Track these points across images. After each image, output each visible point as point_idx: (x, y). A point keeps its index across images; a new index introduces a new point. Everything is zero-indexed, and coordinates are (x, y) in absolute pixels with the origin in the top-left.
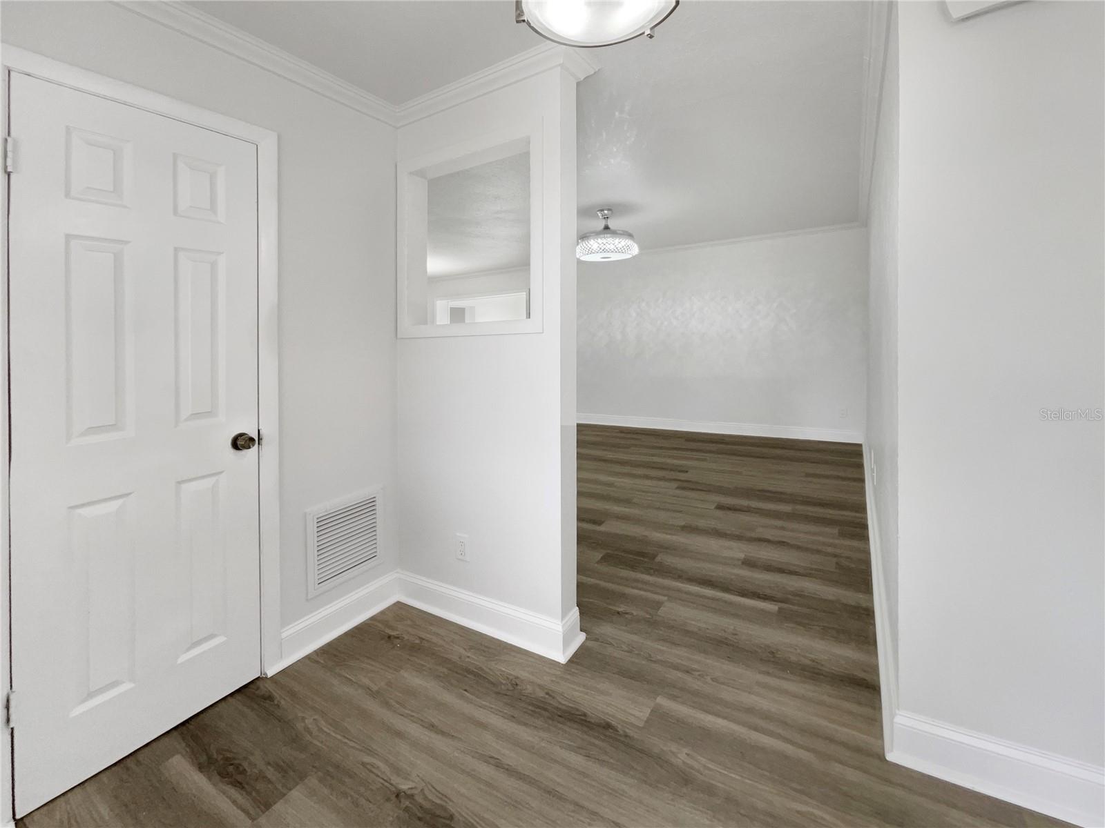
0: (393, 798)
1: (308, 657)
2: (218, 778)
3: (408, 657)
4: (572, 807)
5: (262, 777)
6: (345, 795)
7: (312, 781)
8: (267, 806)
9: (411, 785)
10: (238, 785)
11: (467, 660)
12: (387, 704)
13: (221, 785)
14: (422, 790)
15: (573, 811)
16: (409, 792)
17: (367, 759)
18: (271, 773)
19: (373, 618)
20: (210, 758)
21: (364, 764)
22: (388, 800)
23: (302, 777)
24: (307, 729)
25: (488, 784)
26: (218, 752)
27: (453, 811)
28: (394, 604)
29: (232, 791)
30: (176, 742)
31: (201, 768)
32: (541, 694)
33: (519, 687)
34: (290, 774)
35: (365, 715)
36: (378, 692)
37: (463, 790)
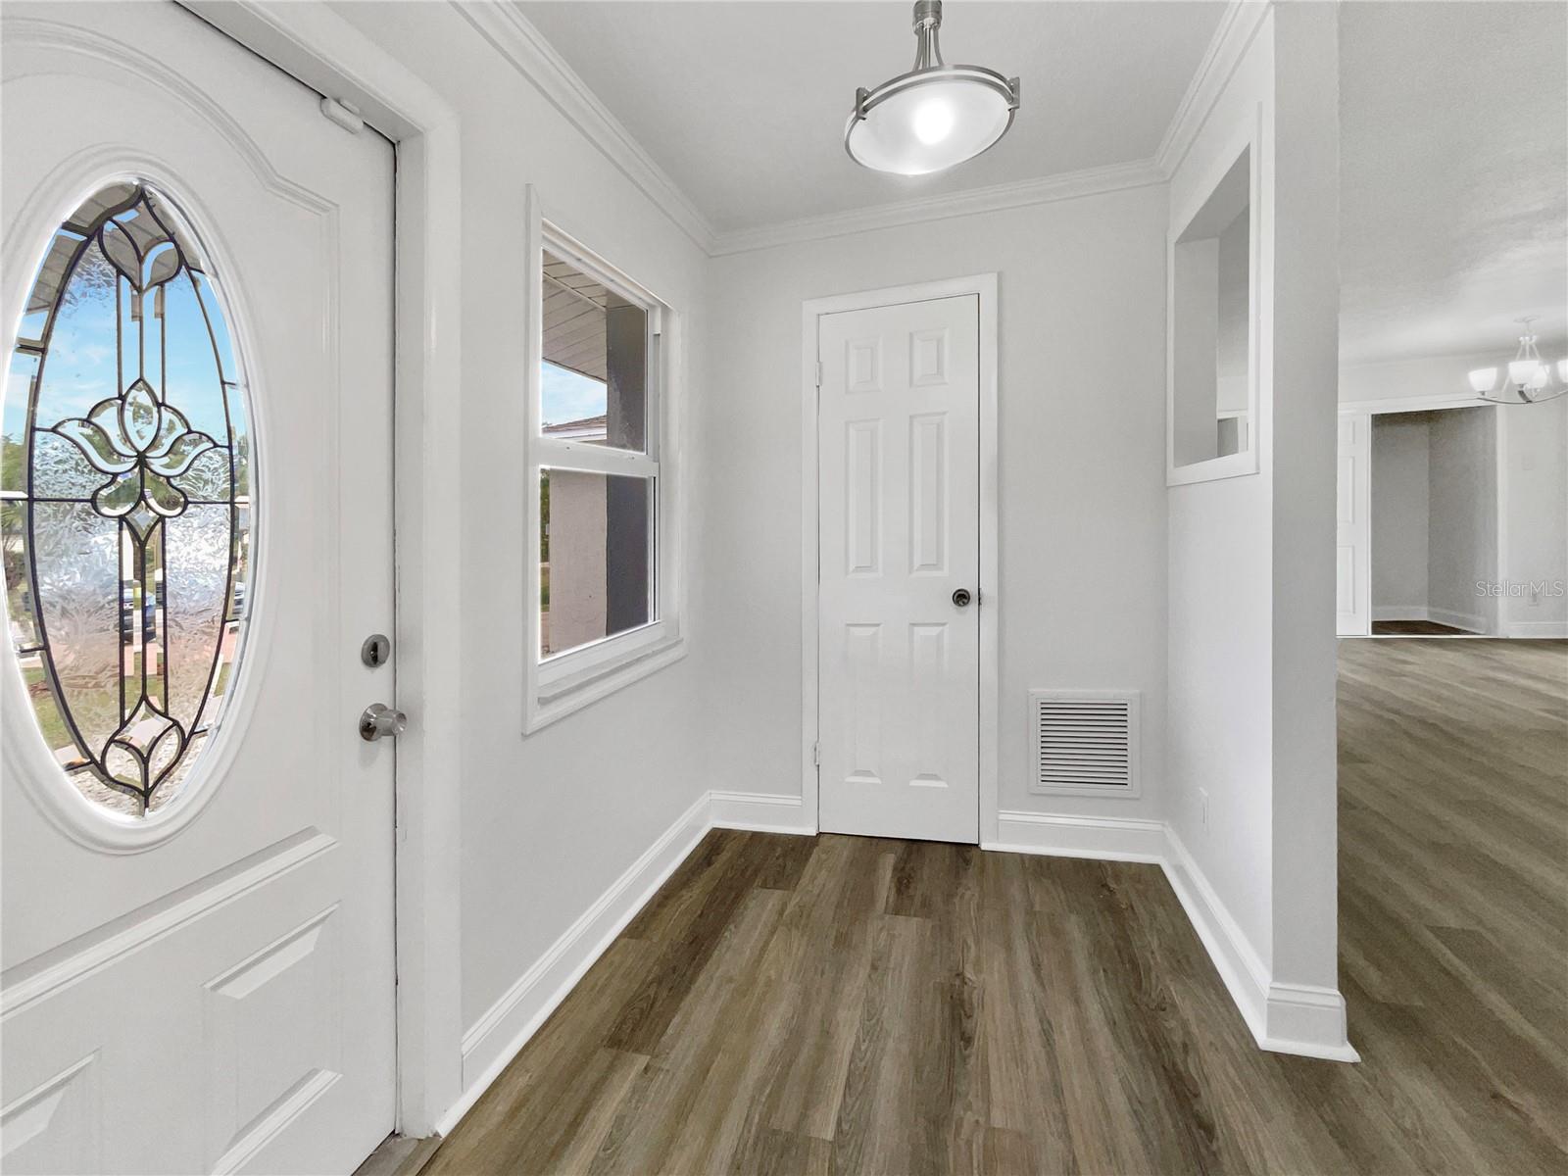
0: (954, 974)
1: (1021, 855)
2: (896, 880)
3: (1096, 910)
4: (1057, 1111)
5: (911, 898)
6: (934, 944)
7: (929, 924)
8: (897, 913)
9: (973, 978)
10: (899, 891)
11: (1149, 955)
12: (1028, 925)
13: (893, 884)
14: (975, 988)
15: (1054, 1114)
16: (967, 980)
17: (971, 941)
18: (918, 900)
19: (1112, 863)
20: (903, 869)
21: (965, 942)
22: (950, 970)
23: (927, 916)
24: (962, 897)
25: (1020, 1029)
26: (912, 869)
27: (975, 1016)
28: (1151, 866)
29: (893, 891)
30: (900, 847)
31: (895, 869)
32: (1177, 1038)
33: (1162, 1013)
34: (926, 908)
35: (1006, 917)
36: (1035, 913)
37: (998, 1015)
